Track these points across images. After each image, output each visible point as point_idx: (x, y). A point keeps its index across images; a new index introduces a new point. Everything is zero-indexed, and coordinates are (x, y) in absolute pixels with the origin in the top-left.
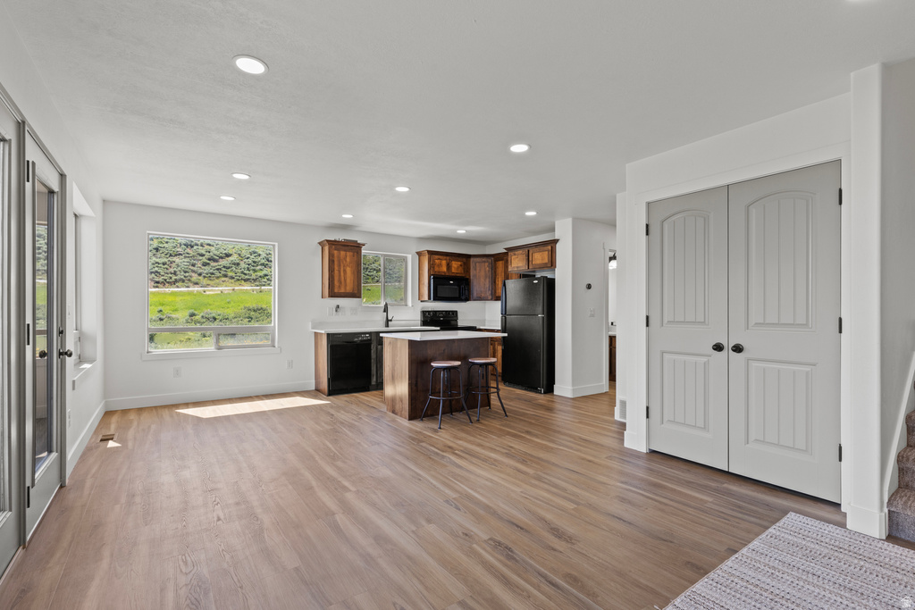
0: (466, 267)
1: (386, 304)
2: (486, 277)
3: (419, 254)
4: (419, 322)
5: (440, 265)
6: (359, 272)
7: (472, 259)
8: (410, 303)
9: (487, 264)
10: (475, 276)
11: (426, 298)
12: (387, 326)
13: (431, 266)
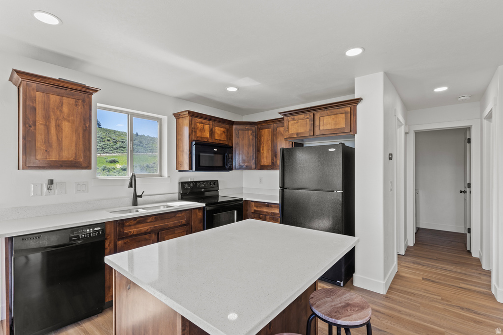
0: (229, 134)
1: (134, 176)
2: (249, 145)
3: (177, 116)
4: (177, 196)
5: (203, 130)
6: (87, 131)
7: (234, 127)
8: (165, 173)
9: (250, 132)
10: (237, 144)
11: (186, 167)
12: (135, 203)
13: (192, 131)
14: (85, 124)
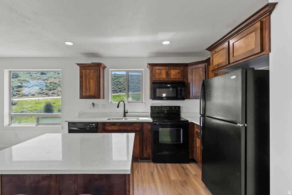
0: (185, 75)
2: (200, 80)
5: (160, 73)
6: (99, 82)
7: (190, 68)
8: (143, 101)
9: (201, 69)
10: (191, 80)
12: (125, 116)
13: (152, 75)
14: (98, 80)
